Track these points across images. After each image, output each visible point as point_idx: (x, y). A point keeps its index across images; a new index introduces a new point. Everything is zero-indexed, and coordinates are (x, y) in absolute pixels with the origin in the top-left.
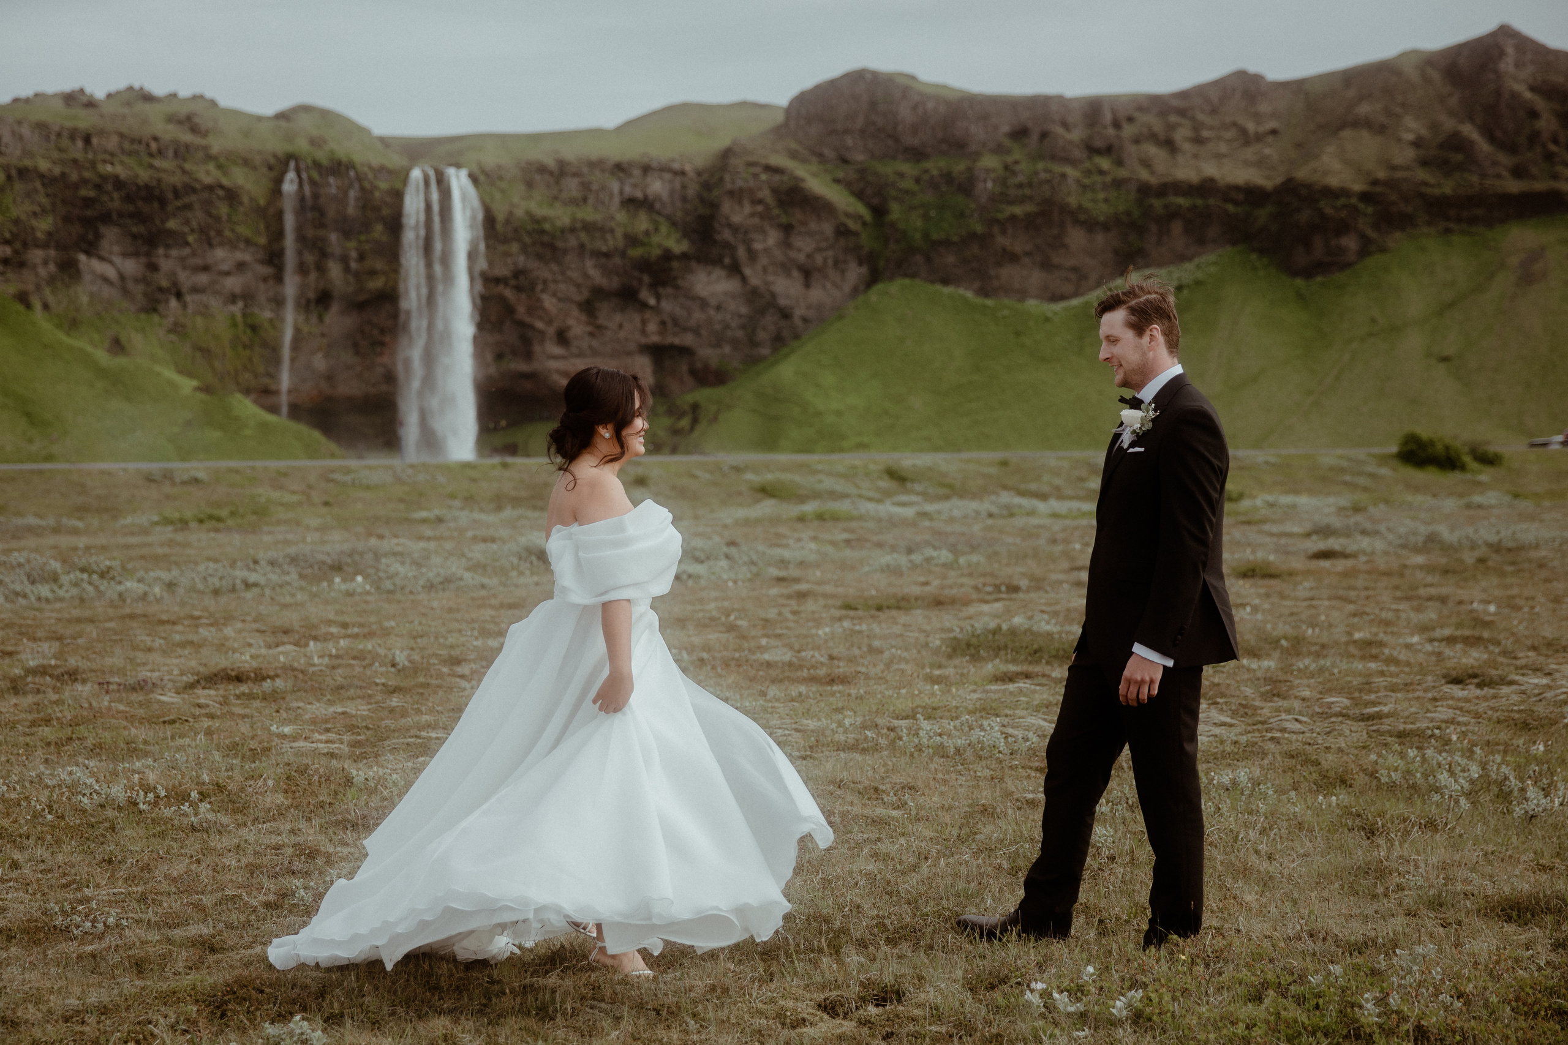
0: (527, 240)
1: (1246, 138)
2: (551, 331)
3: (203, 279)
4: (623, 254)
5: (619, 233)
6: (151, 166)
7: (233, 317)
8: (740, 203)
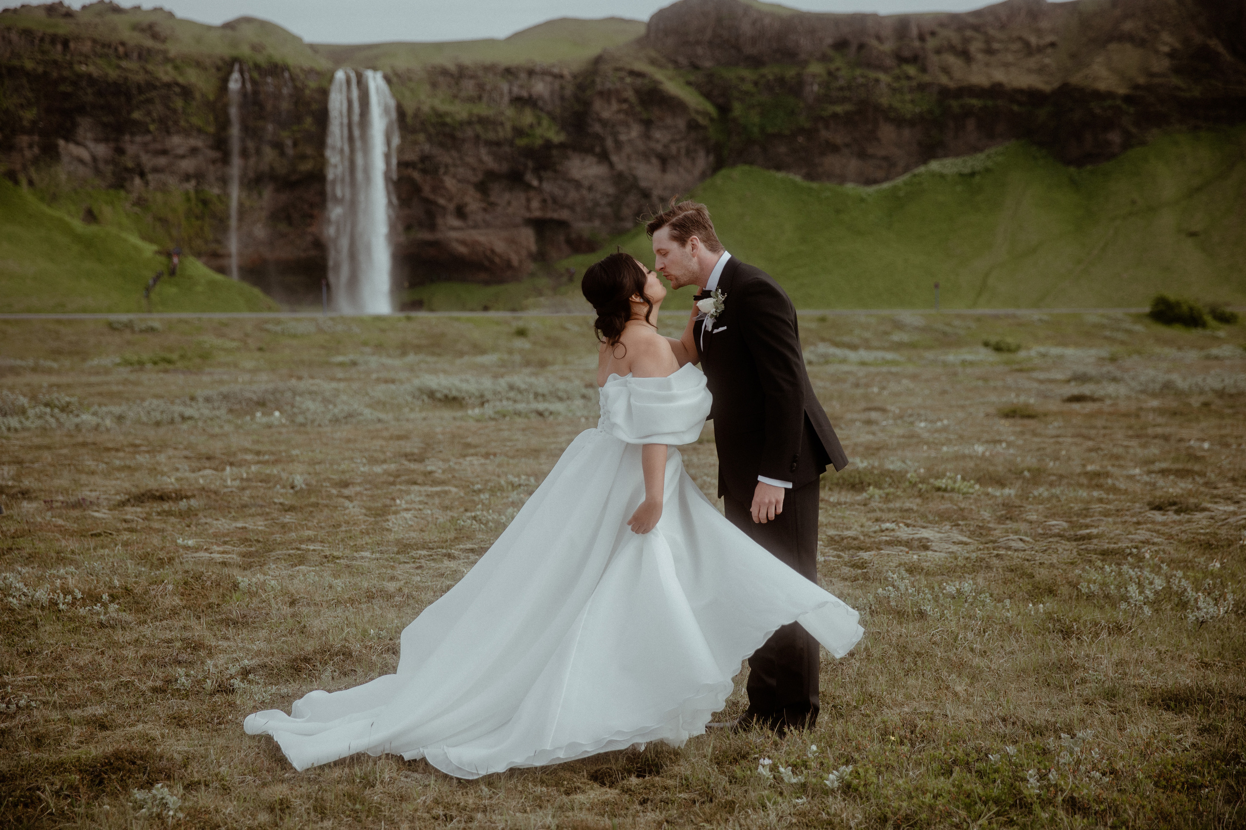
0: (432, 130)
1: (1029, 50)
2: (451, 207)
3: (162, 161)
4: (511, 144)
5: (508, 126)
6: (119, 67)
7: (187, 193)
8: (609, 102)
